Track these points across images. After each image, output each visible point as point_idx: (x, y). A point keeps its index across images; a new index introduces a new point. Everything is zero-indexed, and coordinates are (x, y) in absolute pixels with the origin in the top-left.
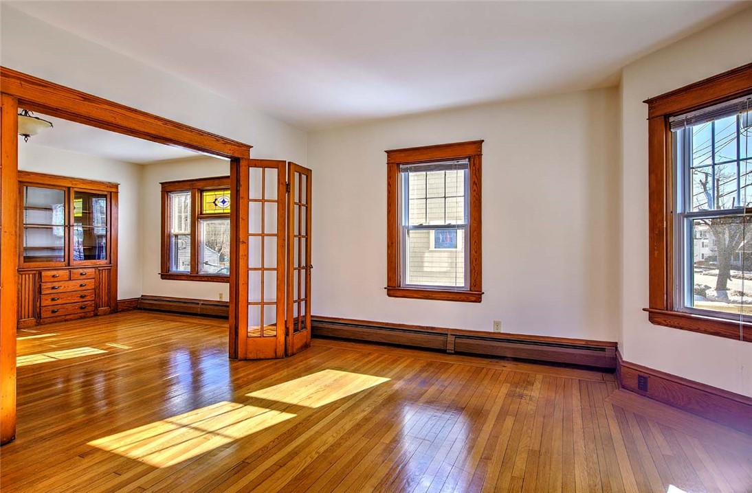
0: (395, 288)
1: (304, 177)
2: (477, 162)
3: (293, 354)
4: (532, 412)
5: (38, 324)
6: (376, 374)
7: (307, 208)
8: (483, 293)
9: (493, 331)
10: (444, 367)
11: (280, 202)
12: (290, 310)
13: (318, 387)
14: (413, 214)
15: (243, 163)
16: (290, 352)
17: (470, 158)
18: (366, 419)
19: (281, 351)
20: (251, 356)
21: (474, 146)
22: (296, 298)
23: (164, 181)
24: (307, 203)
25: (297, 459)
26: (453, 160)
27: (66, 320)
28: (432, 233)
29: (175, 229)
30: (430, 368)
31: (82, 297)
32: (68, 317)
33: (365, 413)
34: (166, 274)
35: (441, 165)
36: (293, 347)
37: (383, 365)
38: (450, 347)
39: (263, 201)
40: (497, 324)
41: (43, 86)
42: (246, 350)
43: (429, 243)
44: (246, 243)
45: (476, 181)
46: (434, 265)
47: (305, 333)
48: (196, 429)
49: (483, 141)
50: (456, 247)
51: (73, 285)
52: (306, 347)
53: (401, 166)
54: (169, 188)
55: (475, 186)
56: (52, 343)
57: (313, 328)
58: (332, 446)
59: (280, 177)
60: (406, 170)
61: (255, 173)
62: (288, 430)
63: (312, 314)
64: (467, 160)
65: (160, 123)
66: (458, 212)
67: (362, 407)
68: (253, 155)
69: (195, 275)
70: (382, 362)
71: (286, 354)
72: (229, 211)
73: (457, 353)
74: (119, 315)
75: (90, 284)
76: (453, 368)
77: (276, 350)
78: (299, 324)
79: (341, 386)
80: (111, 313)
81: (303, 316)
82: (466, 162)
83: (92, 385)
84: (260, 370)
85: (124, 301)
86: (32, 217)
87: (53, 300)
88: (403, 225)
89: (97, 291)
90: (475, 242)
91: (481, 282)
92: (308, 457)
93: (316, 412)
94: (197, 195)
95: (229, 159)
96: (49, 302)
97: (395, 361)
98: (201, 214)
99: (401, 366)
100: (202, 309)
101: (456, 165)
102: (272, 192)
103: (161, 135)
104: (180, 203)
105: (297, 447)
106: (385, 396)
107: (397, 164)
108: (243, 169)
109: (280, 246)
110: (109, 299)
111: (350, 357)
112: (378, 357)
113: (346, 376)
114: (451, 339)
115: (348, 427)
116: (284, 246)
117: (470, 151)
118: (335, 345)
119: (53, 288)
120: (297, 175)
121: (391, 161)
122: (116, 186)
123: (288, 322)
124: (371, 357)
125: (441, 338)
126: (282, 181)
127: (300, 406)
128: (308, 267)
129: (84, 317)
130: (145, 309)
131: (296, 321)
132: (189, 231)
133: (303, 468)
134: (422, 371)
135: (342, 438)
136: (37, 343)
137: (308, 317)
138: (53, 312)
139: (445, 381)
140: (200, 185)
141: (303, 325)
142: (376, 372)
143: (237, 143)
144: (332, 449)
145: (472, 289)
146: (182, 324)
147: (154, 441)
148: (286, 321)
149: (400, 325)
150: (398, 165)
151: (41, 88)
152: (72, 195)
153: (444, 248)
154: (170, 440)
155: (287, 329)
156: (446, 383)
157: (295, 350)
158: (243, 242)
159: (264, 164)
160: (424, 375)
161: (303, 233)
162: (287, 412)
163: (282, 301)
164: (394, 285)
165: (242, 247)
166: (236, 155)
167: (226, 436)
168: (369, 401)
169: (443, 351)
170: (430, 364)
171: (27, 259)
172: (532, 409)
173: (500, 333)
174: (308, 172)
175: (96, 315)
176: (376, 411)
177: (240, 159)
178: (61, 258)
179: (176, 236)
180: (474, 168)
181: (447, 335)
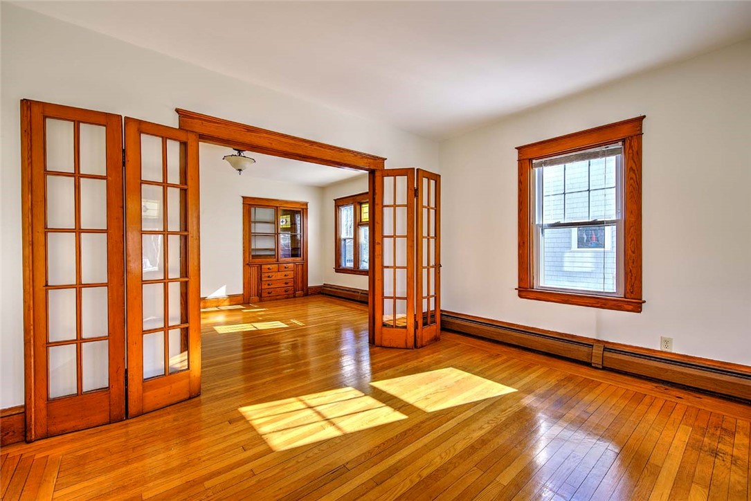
0: (526, 290)
1: (433, 182)
2: (635, 144)
3: (422, 346)
4: (740, 488)
5: (261, 301)
6: (502, 382)
7: (436, 211)
8: (645, 302)
9: (659, 349)
10: (589, 385)
11: (409, 206)
12: (419, 306)
13: (439, 387)
14: (549, 210)
15: (378, 174)
16: (419, 345)
17: (624, 141)
18: (483, 441)
19: (411, 342)
20: (386, 343)
21: (629, 125)
22: (425, 294)
23: (336, 198)
24: (436, 206)
25: (395, 480)
26: (600, 145)
27: (277, 299)
28: (575, 230)
29: (343, 235)
30: (569, 384)
31: (286, 283)
32: (278, 297)
33: (482, 432)
34: (339, 269)
35: (585, 154)
36: (422, 339)
37: (511, 371)
38: (596, 361)
39: (395, 206)
40: (666, 342)
41: (218, 123)
42: (381, 338)
43: (570, 243)
44: (382, 244)
45: (634, 166)
46: (576, 264)
47: (434, 329)
48: (319, 413)
49: (644, 117)
50: (604, 247)
51: (280, 276)
52: (436, 339)
53: (534, 161)
54: (340, 203)
55: (631, 173)
56: (261, 316)
57: (442, 322)
58: (437, 470)
59: (410, 182)
60: (540, 165)
61: (388, 181)
62: (397, 436)
63: (441, 309)
64: (620, 143)
65: (306, 145)
66: (607, 206)
67: (480, 423)
68: (387, 166)
69: (356, 271)
70: (511, 367)
71: (416, 346)
72: (368, 220)
73: (604, 368)
74: (309, 297)
75: (291, 274)
76: (600, 389)
77: (406, 340)
78: (427, 319)
79: (461, 391)
80: (304, 296)
81: (432, 311)
82: (618, 145)
83: (278, 351)
84: (390, 359)
85: (312, 288)
86: (259, 228)
87: (269, 285)
88: (537, 223)
89: (295, 279)
90: (632, 240)
91: (641, 287)
92: (408, 479)
93: (430, 419)
94: (358, 207)
95: (367, 172)
96: (266, 286)
97: (526, 368)
98: (361, 222)
99: (533, 376)
100: (361, 297)
101: (604, 151)
102: (402, 198)
103: (307, 155)
104: (347, 214)
105: (400, 461)
106: (510, 412)
107: (529, 160)
108: (378, 179)
109: (410, 247)
110: (303, 286)
111: (477, 357)
112: (507, 361)
113: (468, 378)
114: (597, 351)
115: (460, 447)
116: (413, 246)
117: (625, 132)
118: (464, 342)
119: (269, 277)
120: (425, 180)
121: (522, 158)
122: (306, 204)
123: (417, 316)
124: (499, 360)
125: (586, 349)
126: (410, 186)
127: (415, 407)
128: (438, 266)
129: (287, 298)
130: (326, 294)
131: (425, 316)
132: (352, 237)
133: (398, 495)
134: (558, 386)
135: (450, 462)
136: (251, 315)
137: (438, 310)
138: (269, 293)
139: (590, 405)
140: (359, 199)
141: (433, 319)
142: (501, 380)
143: (373, 156)
144: (434, 476)
145: (628, 296)
146: (346, 308)
147: (290, 416)
148: (415, 315)
149: (533, 328)
150: (531, 160)
151: (216, 125)
152: (280, 213)
153: (590, 247)
154: (295, 421)
155: (416, 322)
156: (591, 409)
157: (424, 343)
158: (379, 244)
159: (395, 173)
160: (562, 392)
161: (432, 234)
162: (401, 412)
163: (412, 297)
164: (526, 286)
165: (377, 248)
166: (372, 167)
167: (339, 429)
168: (491, 416)
169: (588, 365)
170: (570, 379)
171: (254, 257)
172: (739, 482)
174: (436, 178)
175: (295, 297)
176: (496, 432)
177: (376, 170)
178: (274, 255)
179: (345, 240)
180: (631, 151)
181: (592, 346)
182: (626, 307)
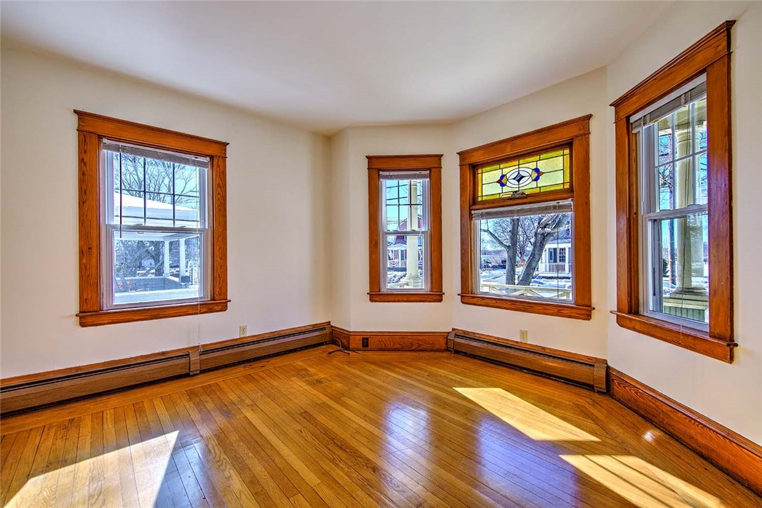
2: (221, 164)
8: (229, 300)
9: (238, 337)
17: (212, 157)
21: (216, 146)
26: (190, 153)
38: (195, 368)
40: (243, 329)
45: (221, 183)
49: (228, 144)
53: (105, 141)
55: (219, 189)
64: (208, 158)
66: (192, 213)
73: (202, 372)
82: (206, 160)
90: (220, 248)
91: (226, 289)
107: (99, 136)
114: (194, 358)
117: (213, 150)
145: (214, 298)
164: (95, 309)
169: (187, 375)
173: (245, 338)
180: (218, 170)
181: (189, 355)
182: (216, 308)
